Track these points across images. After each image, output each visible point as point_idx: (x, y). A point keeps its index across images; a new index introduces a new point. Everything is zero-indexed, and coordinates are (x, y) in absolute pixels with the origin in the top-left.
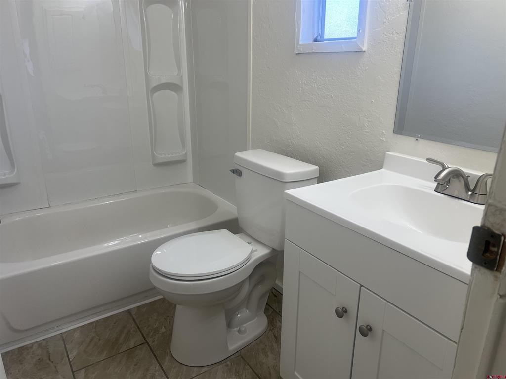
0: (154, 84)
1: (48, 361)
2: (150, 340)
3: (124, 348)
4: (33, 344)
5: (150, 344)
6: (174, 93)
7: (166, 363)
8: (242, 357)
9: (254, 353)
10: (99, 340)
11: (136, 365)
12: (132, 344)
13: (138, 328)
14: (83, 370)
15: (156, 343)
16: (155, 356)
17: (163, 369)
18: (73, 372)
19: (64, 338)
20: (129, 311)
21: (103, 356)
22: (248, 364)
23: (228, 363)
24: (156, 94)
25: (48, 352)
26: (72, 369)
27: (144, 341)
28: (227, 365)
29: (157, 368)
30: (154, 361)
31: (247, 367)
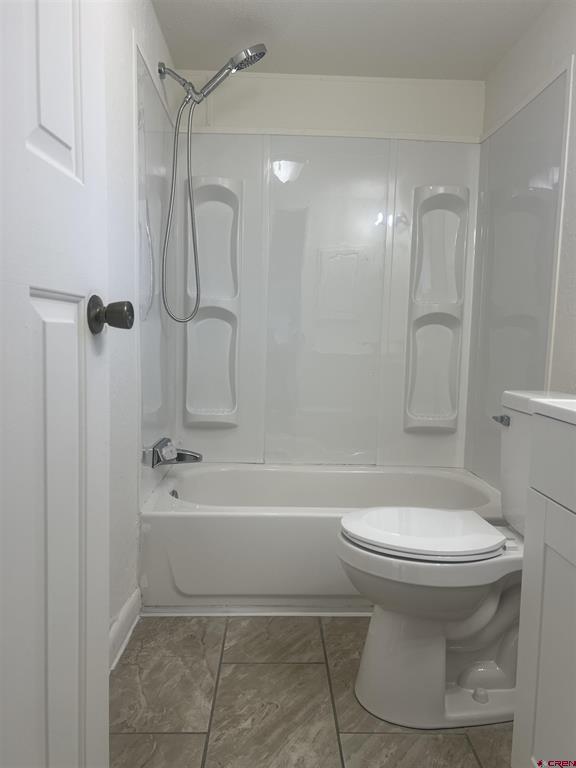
0: (420, 313)
1: (200, 642)
2: (331, 663)
3: (294, 659)
4: (193, 618)
5: (330, 667)
6: (447, 329)
7: (341, 699)
8: (468, 738)
9: (491, 741)
10: (268, 639)
11: (300, 684)
12: (306, 658)
13: (323, 642)
14: (233, 666)
15: (338, 668)
16: (330, 684)
17: (333, 703)
18: (221, 663)
19: (229, 623)
20: (319, 619)
21: (263, 660)
22: (474, 751)
23: (440, 736)
24: (420, 331)
25: (204, 632)
26: (221, 659)
27: (324, 661)
28: (436, 739)
29: (326, 700)
30: (327, 690)
31: (472, 755)
